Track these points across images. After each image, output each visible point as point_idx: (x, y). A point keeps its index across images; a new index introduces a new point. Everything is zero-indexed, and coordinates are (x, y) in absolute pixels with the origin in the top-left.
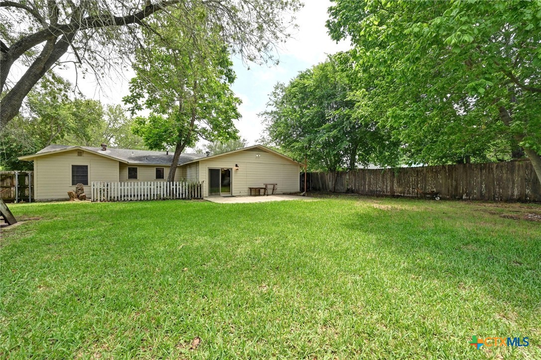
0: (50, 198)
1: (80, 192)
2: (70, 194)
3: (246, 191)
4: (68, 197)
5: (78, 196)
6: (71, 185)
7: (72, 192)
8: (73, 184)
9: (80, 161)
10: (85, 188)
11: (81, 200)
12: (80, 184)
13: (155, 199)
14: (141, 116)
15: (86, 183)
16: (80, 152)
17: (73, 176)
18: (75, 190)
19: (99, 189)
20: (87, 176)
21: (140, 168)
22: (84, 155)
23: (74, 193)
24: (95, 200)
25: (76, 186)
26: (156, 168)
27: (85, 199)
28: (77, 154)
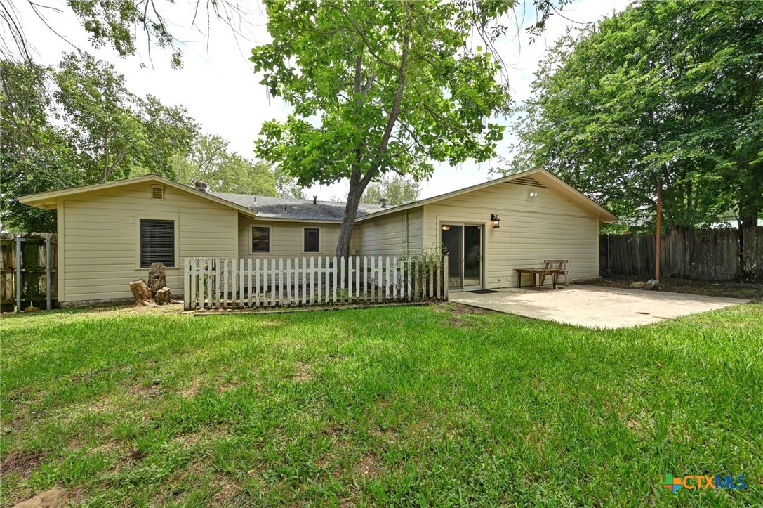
0: (92, 297)
1: (158, 283)
2: (135, 288)
3: (509, 278)
4: (130, 295)
5: (154, 294)
6: (139, 268)
7: (139, 285)
8: (143, 264)
9: (158, 211)
10: (169, 273)
11: (160, 304)
12: (158, 264)
13: (335, 300)
14: (274, 120)
15: (170, 261)
16: (158, 191)
17: (143, 245)
18: (147, 279)
19: (202, 277)
20: (173, 244)
21: (276, 229)
22: (166, 196)
23: (144, 286)
24: (193, 305)
25: (150, 269)
26: (305, 229)
27: (169, 302)
28: (150, 194)
